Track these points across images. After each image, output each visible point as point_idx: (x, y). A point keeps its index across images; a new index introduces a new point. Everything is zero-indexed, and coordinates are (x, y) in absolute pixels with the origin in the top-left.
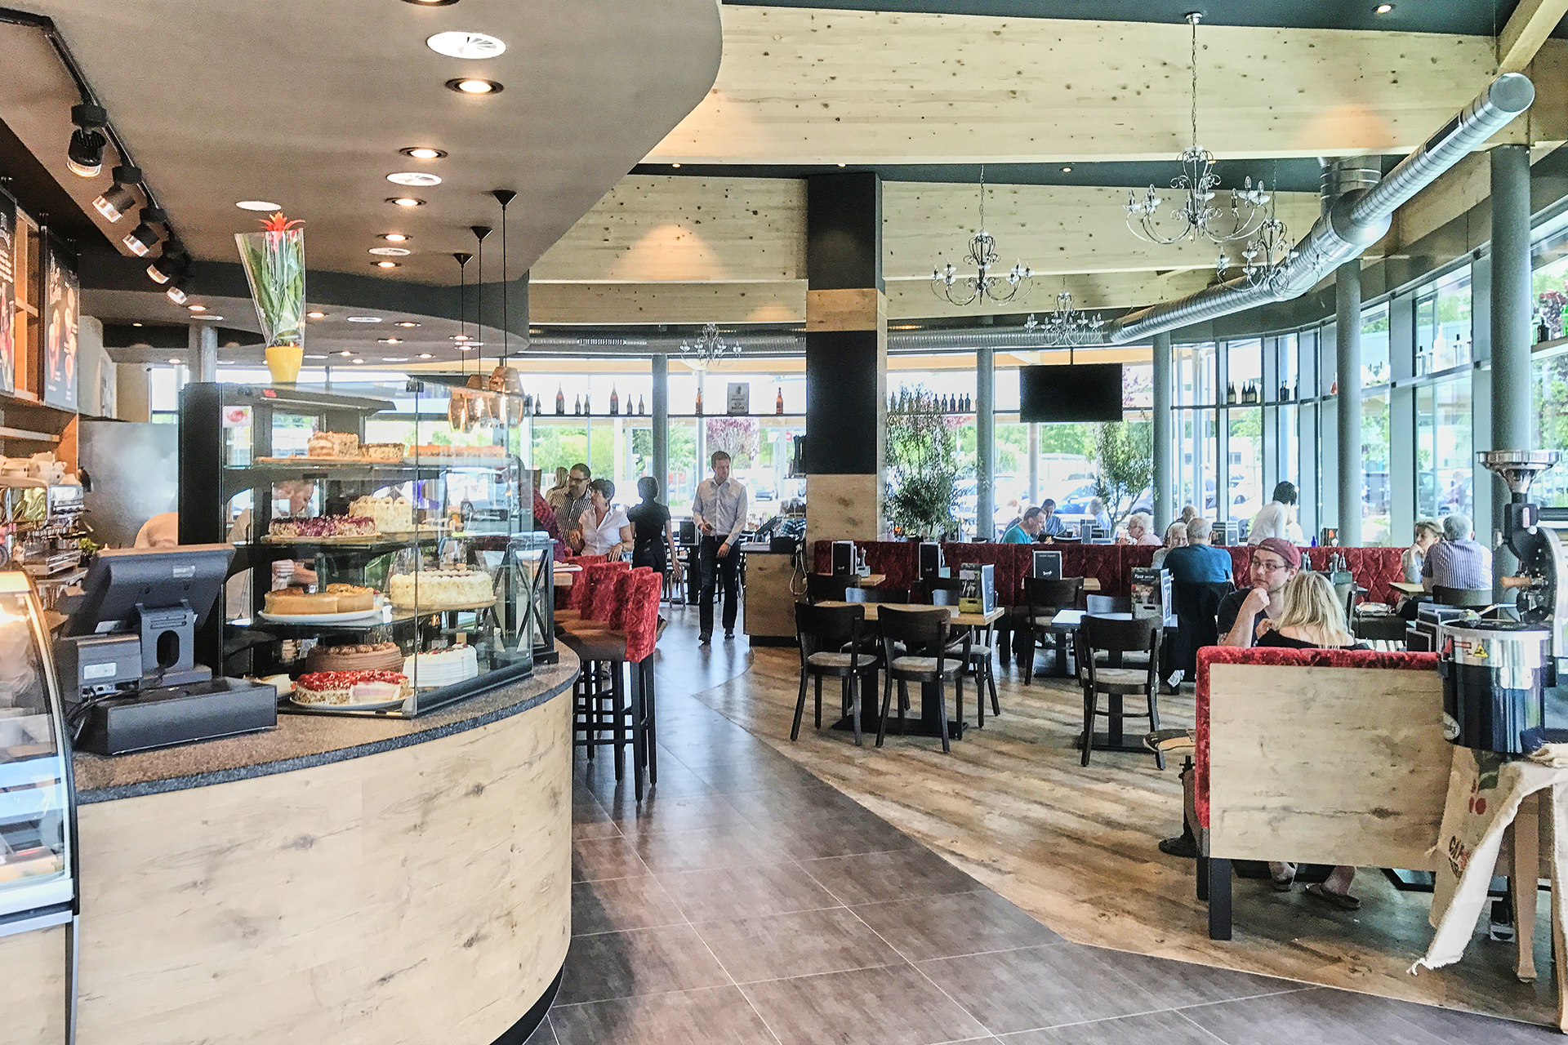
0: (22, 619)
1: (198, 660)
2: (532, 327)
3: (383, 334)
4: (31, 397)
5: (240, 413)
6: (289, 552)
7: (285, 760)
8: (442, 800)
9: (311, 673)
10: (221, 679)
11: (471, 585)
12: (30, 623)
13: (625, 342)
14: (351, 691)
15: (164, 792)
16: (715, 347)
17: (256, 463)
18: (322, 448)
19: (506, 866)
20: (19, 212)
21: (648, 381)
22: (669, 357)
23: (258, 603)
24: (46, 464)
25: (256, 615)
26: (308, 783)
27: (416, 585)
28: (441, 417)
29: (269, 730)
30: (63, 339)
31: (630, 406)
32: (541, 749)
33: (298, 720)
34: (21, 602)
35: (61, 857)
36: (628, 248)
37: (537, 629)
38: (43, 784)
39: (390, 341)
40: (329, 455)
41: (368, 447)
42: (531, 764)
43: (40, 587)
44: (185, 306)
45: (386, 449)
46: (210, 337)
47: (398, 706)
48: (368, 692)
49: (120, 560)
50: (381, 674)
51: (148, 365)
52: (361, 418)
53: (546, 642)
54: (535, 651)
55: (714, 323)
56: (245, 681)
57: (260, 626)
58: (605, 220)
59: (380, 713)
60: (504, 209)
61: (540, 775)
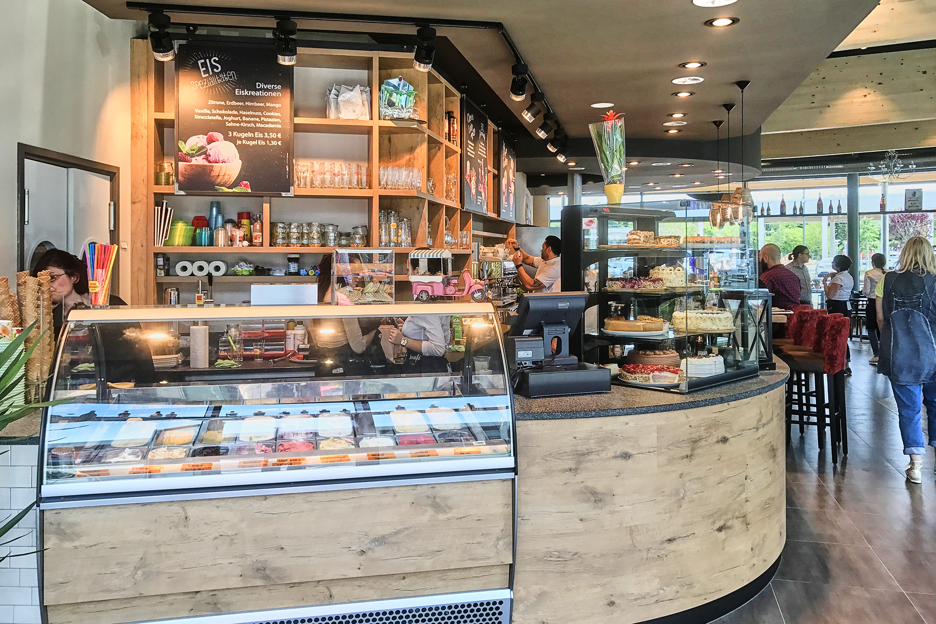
0: (491, 326)
1: (572, 352)
2: (763, 161)
3: (672, 172)
4: (494, 216)
5: (591, 221)
6: (616, 296)
7: (615, 409)
8: (703, 443)
9: (629, 364)
10: (582, 363)
11: (720, 319)
12: (494, 329)
13: (827, 167)
14: (651, 376)
15: (555, 419)
16: (895, 166)
17: (599, 248)
18: (634, 239)
19: (742, 488)
20: (489, 122)
21: (844, 192)
22: (860, 175)
23: (601, 324)
24: (501, 250)
25: (600, 331)
26: (627, 424)
27: (687, 318)
28: (704, 219)
29: (607, 393)
30: (508, 185)
31: (831, 208)
32: (764, 421)
33: (622, 389)
34: (491, 318)
35: (509, 445)
36: (829, 106)
37: (762, 349)
38: (501, 408)
39: (676, 176)
40: (638, 243)
41: (660, 238)
42: (757, 429)
43: (499, 312)
44: (566, 163)
45: (670, 240)
46: (578, 179)
47: (677, 386)
48: (660, 377)
49: (535, 299)
50: (667, 368)
51: (548, 196)
52: (656, 222)
53: (767, 356)
54: (760, 362)
55: (894, 150)
56: (595, 365)
57: (602, 336)
58: (813, 89)
59: (667, 389)
60: (742, 92)
61: (763, 436)
